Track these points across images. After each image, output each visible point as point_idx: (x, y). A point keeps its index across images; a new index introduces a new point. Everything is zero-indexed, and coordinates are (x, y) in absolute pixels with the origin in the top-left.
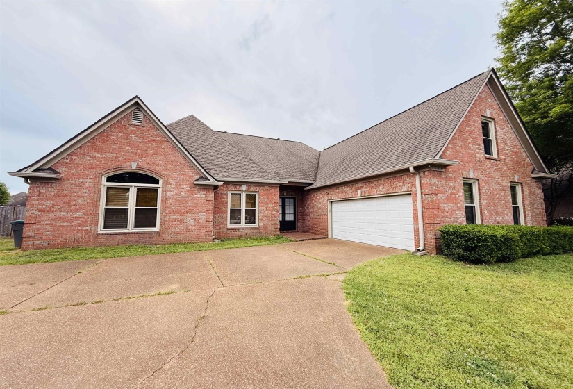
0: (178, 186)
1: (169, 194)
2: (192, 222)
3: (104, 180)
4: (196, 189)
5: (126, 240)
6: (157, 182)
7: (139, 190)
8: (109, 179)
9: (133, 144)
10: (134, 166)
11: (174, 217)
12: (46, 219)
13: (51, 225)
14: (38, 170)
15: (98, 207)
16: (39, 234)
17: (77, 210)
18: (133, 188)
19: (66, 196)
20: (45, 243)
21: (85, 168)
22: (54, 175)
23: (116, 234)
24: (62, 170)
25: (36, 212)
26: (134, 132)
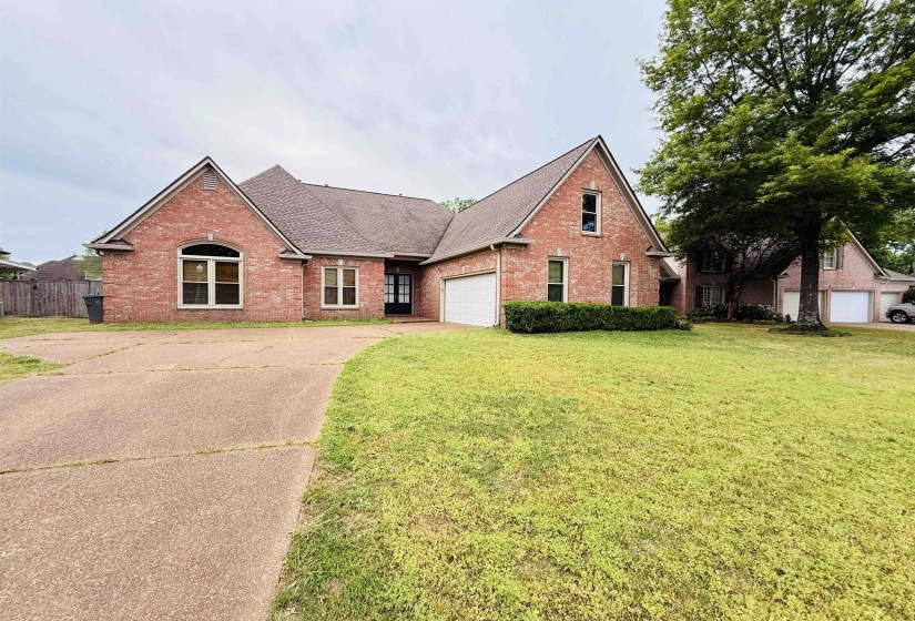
0: (261, 260)
1: (251, 268)
2: (279, 300)
3: (179, 252)
4: (281, 264)
5: (208, 318)
6: (237, 255)
7: (218, 264)
8: (184, 252)
9: (208, 213)
10: (211, 238)
11: (258, 293)
12: (124, 293)
13: (129, 299)
14: (110, 242)
15: (175, 281)
16: (119, 308)
17: (154, 284)
18: (212, 261)
19: (141, 269)
20: (127, 317)
21: (157, 239)
22: (129, 248)
23: (197, 310)
24: (134, 241)
25: (113, 286)
26: (207, 199)
